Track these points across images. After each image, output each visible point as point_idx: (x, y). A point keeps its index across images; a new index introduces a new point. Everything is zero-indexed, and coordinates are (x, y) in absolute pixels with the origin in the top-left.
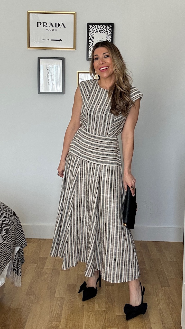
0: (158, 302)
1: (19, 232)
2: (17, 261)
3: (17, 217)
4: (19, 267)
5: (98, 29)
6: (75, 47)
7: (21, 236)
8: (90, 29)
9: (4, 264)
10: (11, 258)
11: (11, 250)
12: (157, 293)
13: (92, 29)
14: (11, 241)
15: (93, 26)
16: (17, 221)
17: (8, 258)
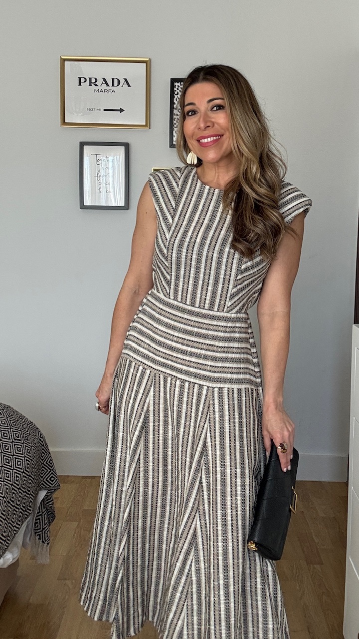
1: (45, 463)
2: (42, 518)
3: (42, 436)
4: (45, 528)
7: (49, 472)
9: (18, 522)
10: (30, 512)
11: (30, 496)
14: (30, 479)
16: (43, 444)
17: (26, 511)
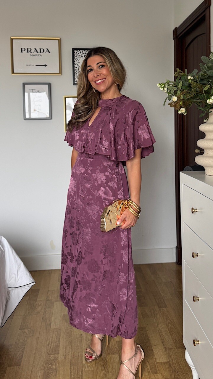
0: (156, 325)
5: (83, 54)
6: (60, 72)
8: (75, 54)
12: (154, 315)
13: (77, 54)
15: (78, 51)
